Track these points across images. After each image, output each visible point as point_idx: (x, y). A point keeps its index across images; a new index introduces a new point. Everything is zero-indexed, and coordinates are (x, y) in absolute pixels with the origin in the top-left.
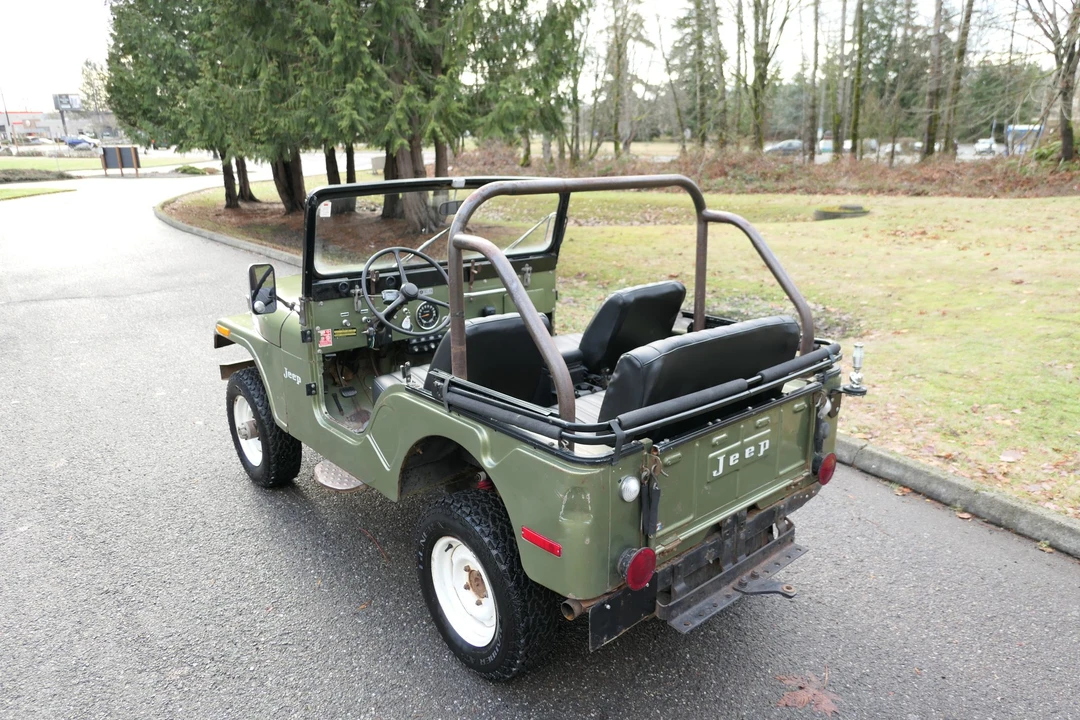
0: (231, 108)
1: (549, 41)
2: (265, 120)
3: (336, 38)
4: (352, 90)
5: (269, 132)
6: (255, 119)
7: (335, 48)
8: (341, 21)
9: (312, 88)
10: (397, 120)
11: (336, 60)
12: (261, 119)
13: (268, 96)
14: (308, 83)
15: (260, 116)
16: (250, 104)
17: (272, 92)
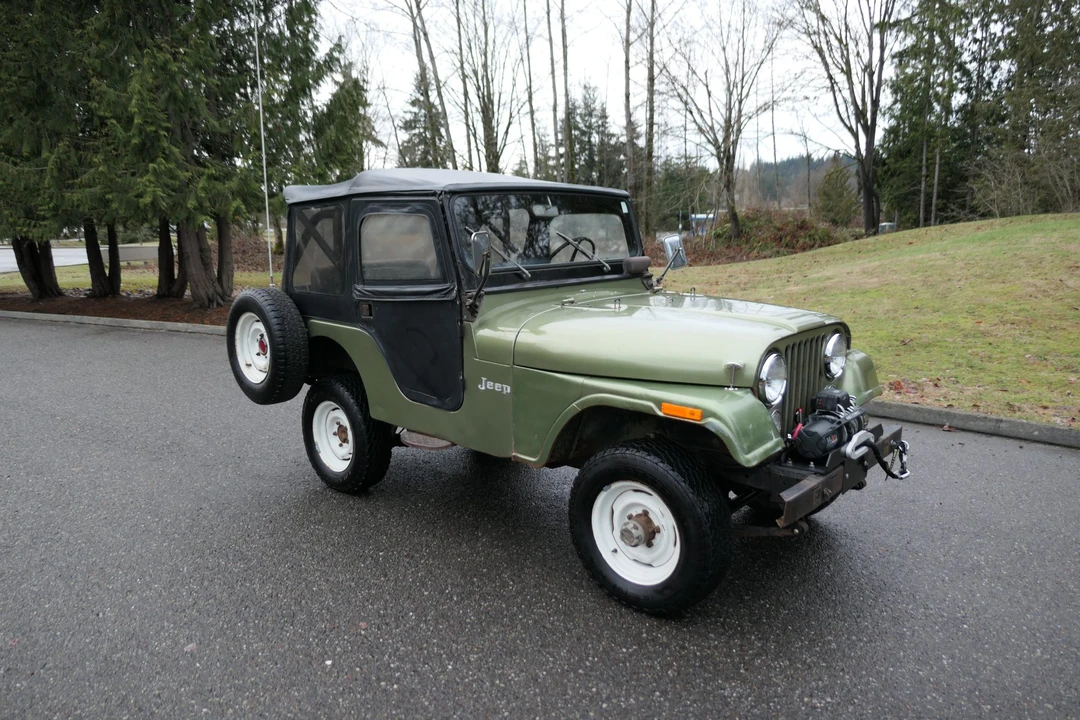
0: (11, 185)
1: (331, 132)
2: (51, 198)
3: (136, 121)
4: (155, 169)
5: (56, 208)
6: (39, 195)
7: (134, 131)
8: (141, 107)
9: (109, 165)
10: (197, 198)
11: (135, 141)
12: (46, 196)
13: (56, 174)
14: (105, 160)
15: (45, 192)
16: (32, 181)
17: (60, 170)
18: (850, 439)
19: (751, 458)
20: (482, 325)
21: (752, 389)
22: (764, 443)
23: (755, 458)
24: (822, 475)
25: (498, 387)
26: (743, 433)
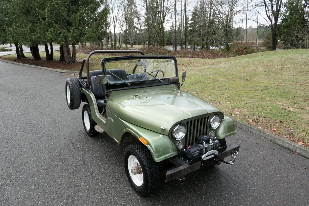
18: (205, 153)
19: (157, 160)
20: (112, 100)
21: (168, 136)
22: (166, 154)
23: (160, 159)
24: (189, 165)
25: (111, 119)
26: (157, 151)
